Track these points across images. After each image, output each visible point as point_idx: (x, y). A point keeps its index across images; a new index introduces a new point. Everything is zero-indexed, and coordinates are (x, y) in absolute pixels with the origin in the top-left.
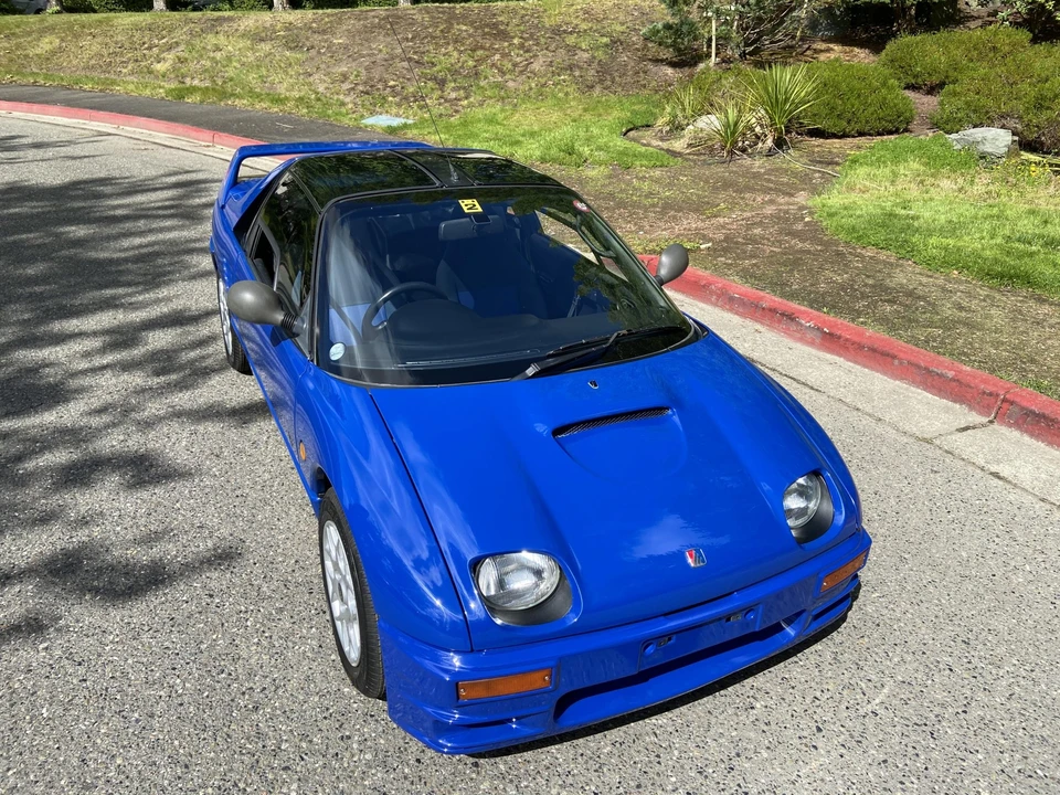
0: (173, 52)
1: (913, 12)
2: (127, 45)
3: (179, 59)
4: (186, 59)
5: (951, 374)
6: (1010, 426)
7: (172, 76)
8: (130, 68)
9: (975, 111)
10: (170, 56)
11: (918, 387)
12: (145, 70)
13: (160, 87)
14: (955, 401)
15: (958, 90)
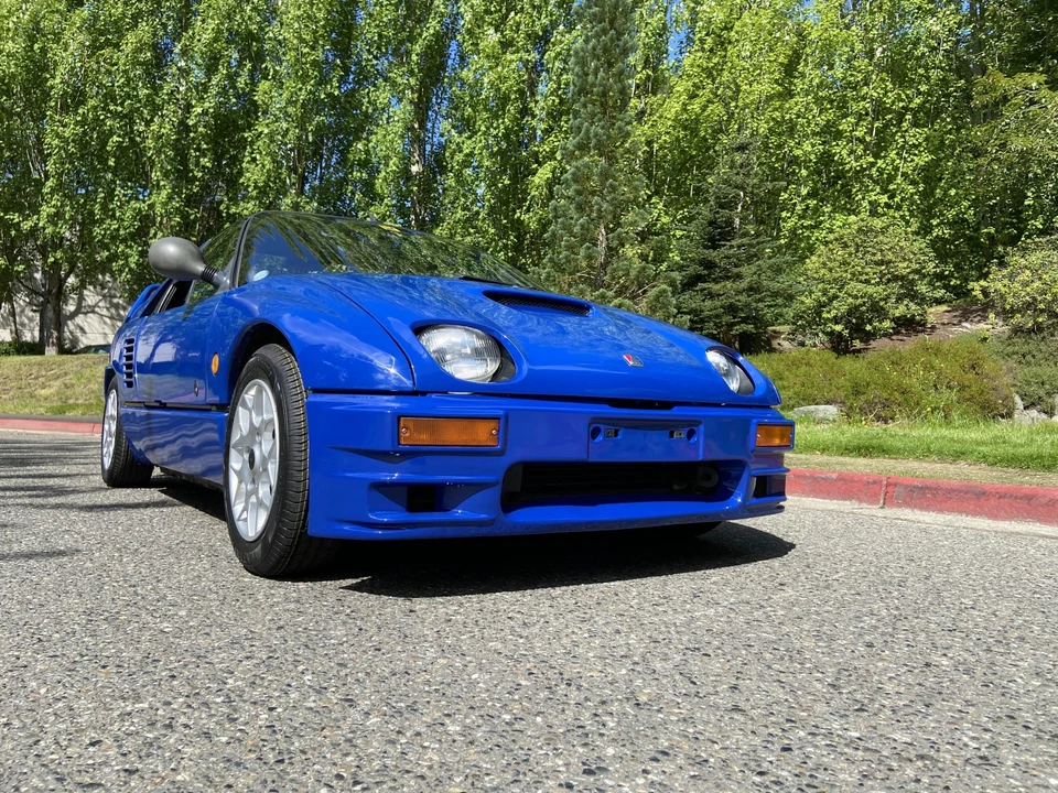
0: (61, 380)
1: (737, 346)
2: (12, 376)
3: (66, 385)
4: (73, 385)
5: (834, 476)
6: (899, 506)
7: (56, 398)
8: (12, 393)
9: (804, 399)
10: (57, 384)
11: (809, 496)
12: (27, 395)
13: (41, 407)
14: (845, 499)
15: (786, 384)
